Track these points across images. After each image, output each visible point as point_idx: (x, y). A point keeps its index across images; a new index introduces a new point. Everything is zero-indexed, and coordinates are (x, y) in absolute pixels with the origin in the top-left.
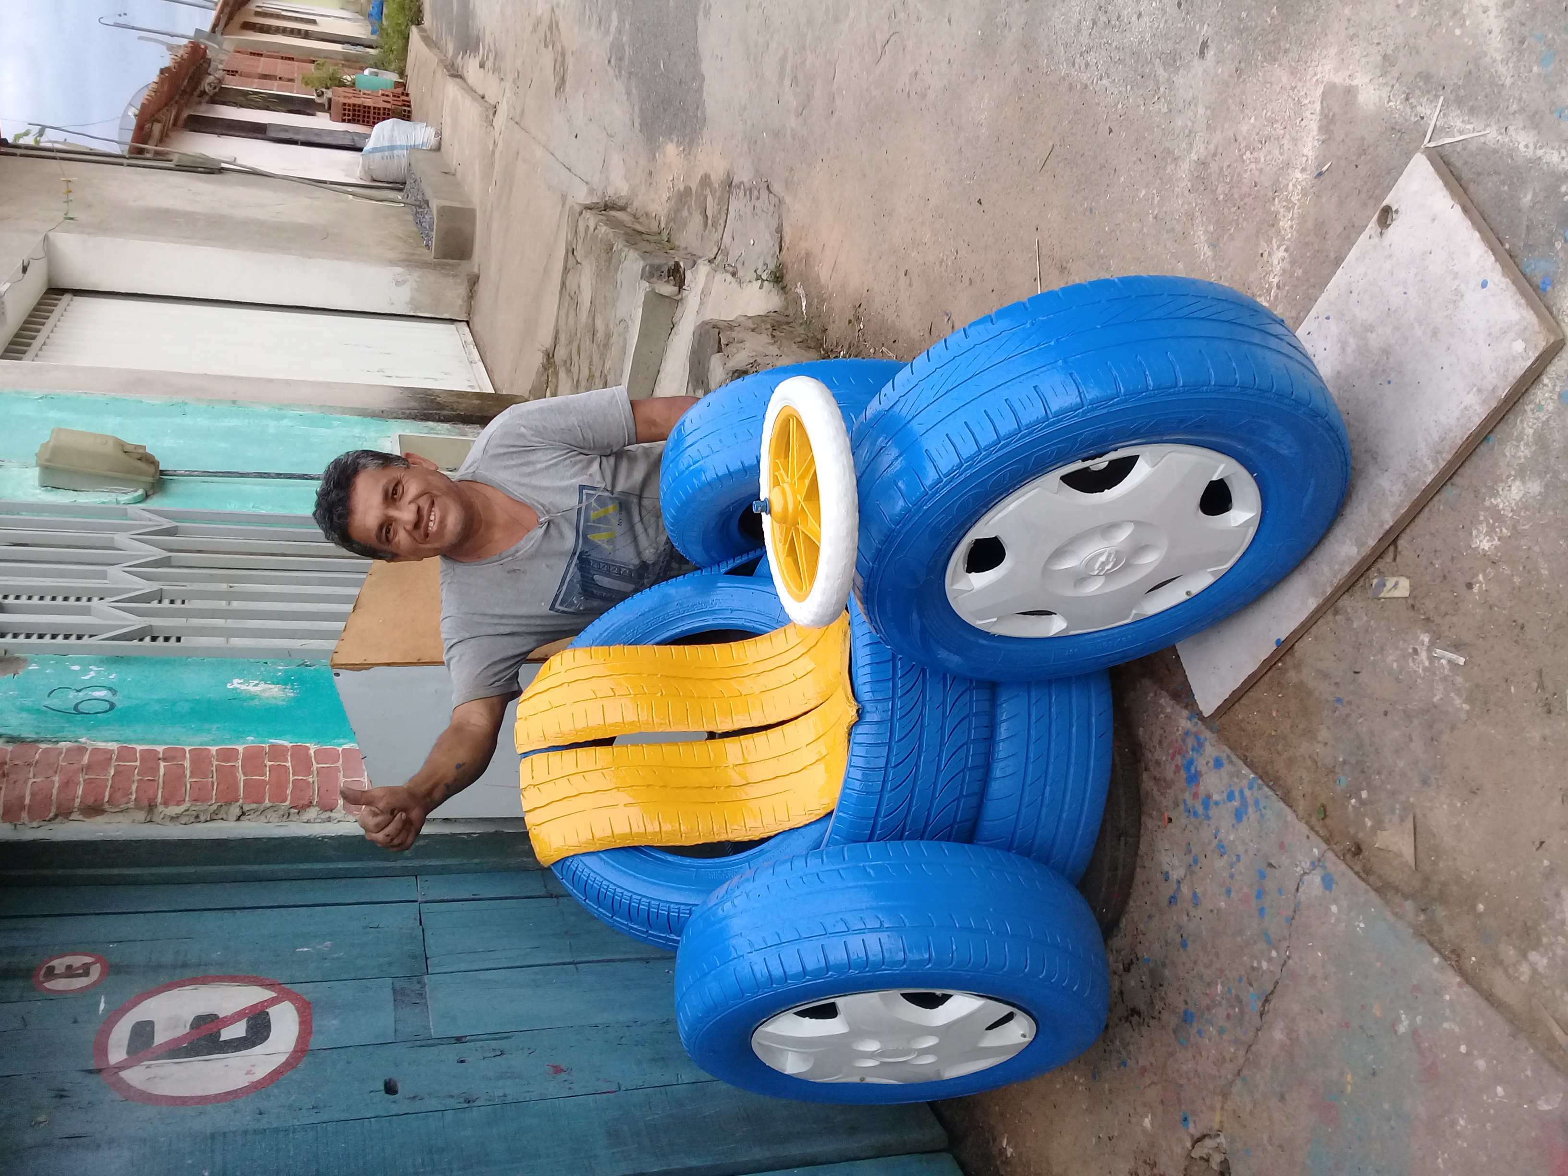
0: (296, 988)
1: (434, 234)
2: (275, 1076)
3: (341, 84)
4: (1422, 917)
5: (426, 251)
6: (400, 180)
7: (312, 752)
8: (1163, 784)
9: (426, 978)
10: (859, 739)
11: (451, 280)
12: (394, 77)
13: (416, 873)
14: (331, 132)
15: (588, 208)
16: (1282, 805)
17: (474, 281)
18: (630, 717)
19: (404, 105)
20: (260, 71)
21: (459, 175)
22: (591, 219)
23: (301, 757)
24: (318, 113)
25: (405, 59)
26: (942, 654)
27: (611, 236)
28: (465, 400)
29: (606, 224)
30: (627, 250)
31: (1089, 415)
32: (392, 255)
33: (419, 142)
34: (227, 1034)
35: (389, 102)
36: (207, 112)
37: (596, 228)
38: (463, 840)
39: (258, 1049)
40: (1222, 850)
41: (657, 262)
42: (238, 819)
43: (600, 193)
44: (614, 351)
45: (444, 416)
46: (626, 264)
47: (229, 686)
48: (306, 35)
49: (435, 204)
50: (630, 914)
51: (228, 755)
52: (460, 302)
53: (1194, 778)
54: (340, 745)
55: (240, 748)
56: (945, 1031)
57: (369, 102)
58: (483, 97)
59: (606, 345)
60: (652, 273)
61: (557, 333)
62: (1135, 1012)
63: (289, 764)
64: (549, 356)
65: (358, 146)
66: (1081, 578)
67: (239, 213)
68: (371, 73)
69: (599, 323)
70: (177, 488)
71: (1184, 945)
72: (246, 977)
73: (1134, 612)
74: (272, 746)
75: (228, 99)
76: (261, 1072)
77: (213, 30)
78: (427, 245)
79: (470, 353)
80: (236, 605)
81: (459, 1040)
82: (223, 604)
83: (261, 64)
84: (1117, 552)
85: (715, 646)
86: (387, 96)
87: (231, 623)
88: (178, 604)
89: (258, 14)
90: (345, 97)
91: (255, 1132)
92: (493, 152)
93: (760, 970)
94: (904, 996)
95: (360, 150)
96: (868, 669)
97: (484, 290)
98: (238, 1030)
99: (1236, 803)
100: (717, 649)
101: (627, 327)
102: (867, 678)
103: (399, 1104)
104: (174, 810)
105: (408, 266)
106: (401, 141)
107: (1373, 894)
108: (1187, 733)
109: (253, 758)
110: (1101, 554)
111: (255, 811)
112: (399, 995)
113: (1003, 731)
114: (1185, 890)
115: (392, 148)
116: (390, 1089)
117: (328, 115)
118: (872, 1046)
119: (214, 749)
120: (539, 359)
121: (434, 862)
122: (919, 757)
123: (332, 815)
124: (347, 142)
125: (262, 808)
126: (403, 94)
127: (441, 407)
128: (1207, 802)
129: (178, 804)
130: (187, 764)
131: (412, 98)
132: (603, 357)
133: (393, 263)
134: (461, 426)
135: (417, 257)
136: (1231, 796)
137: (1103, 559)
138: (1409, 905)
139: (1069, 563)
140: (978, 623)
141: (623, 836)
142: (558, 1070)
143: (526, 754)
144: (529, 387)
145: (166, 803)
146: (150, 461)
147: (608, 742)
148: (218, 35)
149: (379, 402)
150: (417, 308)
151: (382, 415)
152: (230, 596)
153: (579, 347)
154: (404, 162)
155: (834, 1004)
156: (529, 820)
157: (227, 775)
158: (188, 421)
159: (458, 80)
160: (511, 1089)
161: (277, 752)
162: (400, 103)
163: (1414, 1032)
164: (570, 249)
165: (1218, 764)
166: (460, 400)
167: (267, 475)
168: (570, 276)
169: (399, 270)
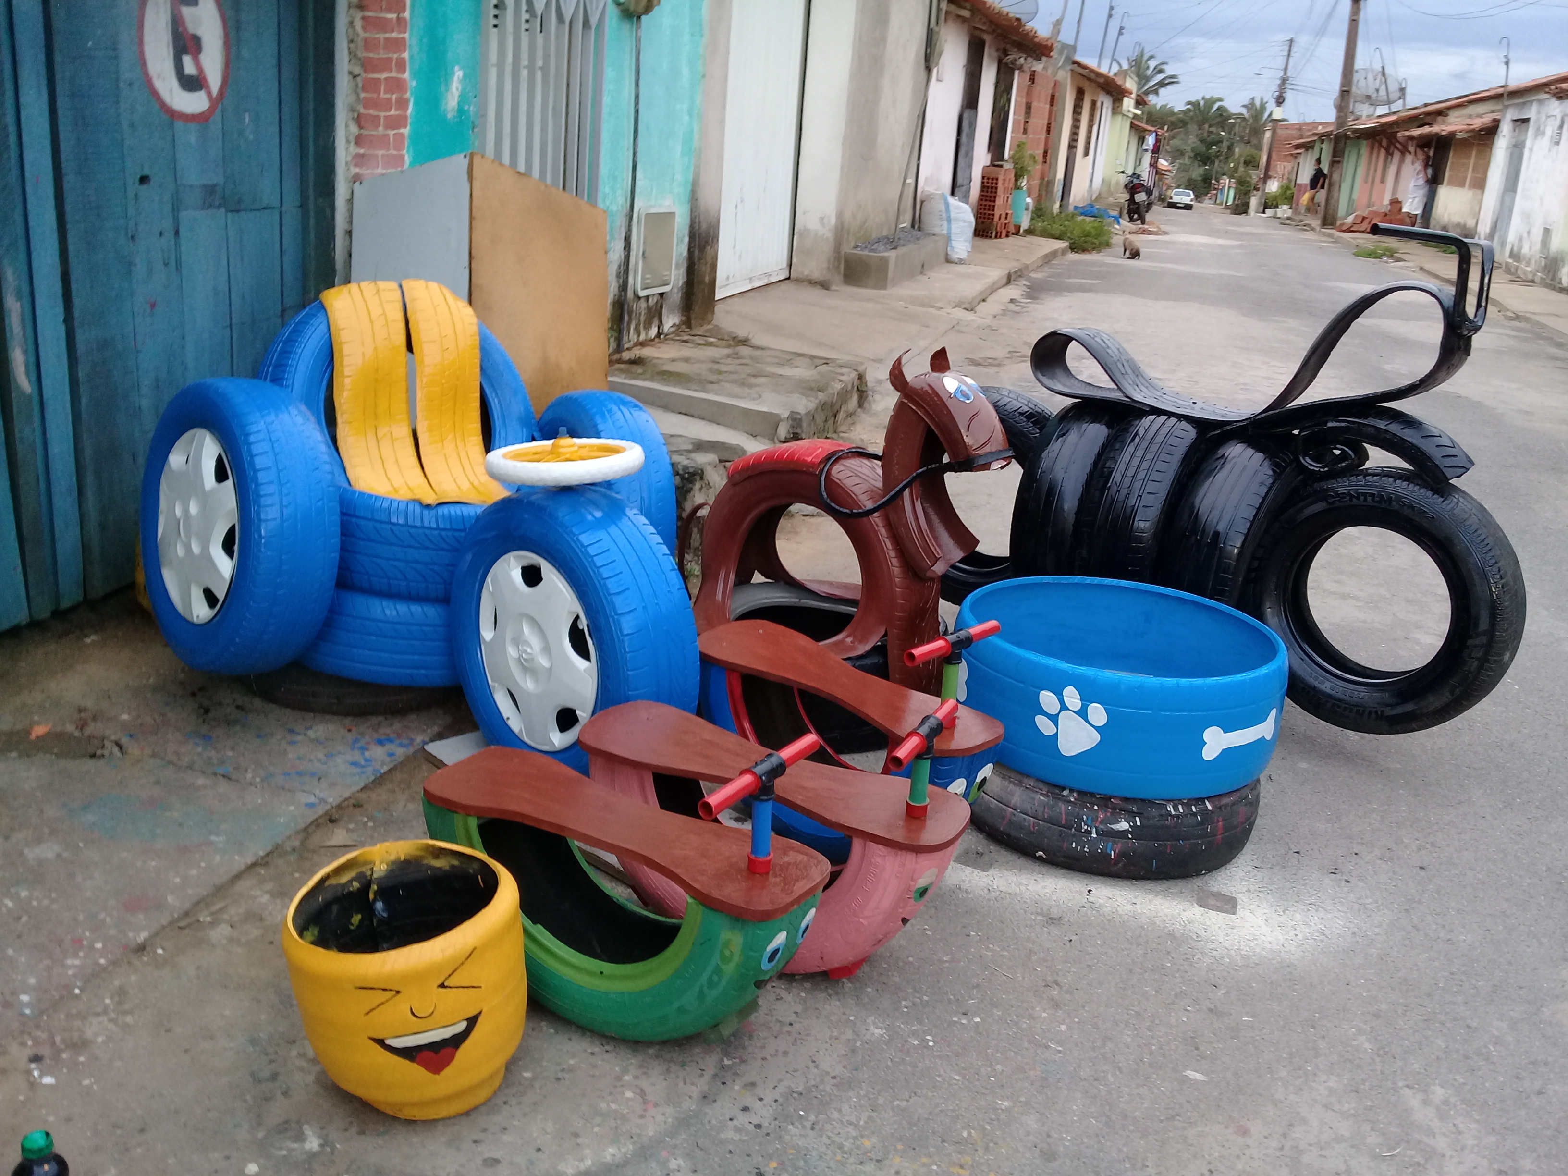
0: (218, 112)
1: (866, 252)
2: (155, 94)
3: (1018, 177)
4: (289, 849)
5: (852, 244)
6: (922, 226)
7: (402, 130)
8: (376, 728)
9: (223, 210)
10: (411, 507)
11: (825, 265)
12: (1025, 224)
13: (303, 205)
14: (970, 166)
15: (861, 377)
16: (362, 785)
17: (824, 285)
18: (428, 360)
19: (997, 233)
20: (1035, 104)
21: (920, 277)
22: (849, 377)
23: (398, 122)
24: (989, 156)
25: (1041, 236)
26: (469, 557)
27: (831, 391)
28: (708, 271)
29: (842, 389)
30: (817, 401)
31: (611, 620)
32: (848, 215)
33: (954, 244)
34: (187, 60)
35: (1000, 218)
36: (990, 55)
37: (840, 381)
38: (329, 244)
39: (175, 83)
40: (329, 756)
41: (805, 425)
42: (350, 73)
43: (877, 388)
44: (736, 389)
45: (693, 252)
46: (804, 401)
47: (457, 68)
48: (1072, 147)
49: (892, 255)
50: (286, 353)
51: (401, 66)
52: (806, 273)
53: (380, 743)
54: (408, 152)
55: (406, 75)
56: (206, 556)
57: (999, 201)
58: (984, 300)
59: (743, 384)
60: (795, 420)
61: (763, 349)
62: (207, 711)
63: (393, 112)
64: (744, 342)
65: (956, 190)
66: (518, 641)
67: (886, 83)
68: (1028, 204)
69: (762, 380)
70: (626, 27)
71: (259, 737)
72: (228, 74)
73: (496, 685)
74: (407, 101)
75: (1002, 76)
76: (158, 85)
77: (1075, 63)
78: (857, 247)
79: (760, 279)
80: (525, 73)
81: (177, 233)
82: (525, 62)
83: (1042, 105)
84: (533, 659)
85: (479, 425)
86: (1006, 218)
87: (508, 69)
88: (524, 26)
89: (1094, 103)
90: (1004, 180)
91: (117, 80)
92: (933, 307)
93: (254, 428)
94: (233, 527)
95: (953, 193)
96: (459, 513)
97: (815, 294)
98: (189, 68)
99: (363, 763)
100: (478, 426)
101: (754, 399)
102: (453, 513)
103: (133, 186)
104: (358, 24)
105: (836, 228)
106: (955, 228)
107: (303, 826)
108: (412, 740)
109: (398, 85)
110: (532, 648)
111: (357, 85)
112: (210, 190)
113: (416, 608)
114: (299, 738)
115: (949, 220)
116: (144, 180)
117: (988, 163)
118: (193, 509)
119: (406, 55)
120: (742, 333)
121: (312, 222)
122: (398, 546)
123: (352, 144)
124: (960, 180)
125: (360, 90)
126: (1008, 232)
127: (702, 249)
128: (363, 749)
129: (364, 28)
130: (394, 35)
131: (1004, 240)
132: (734, 382)
133: (840, 216)
134: (685, 265)
135: (846, 237)
136: (367, 760)
137: (529, 650)
138: (296, 843)
139: (526, 630)
140: (489, 579)
141: (341, 350)
142: (153, 305)
143: (401, 286)
144: (721, 326)
145: (364, 18)
146: (648, 9)
147: (410, 348)
148: (1069, 67)
149: (706, 197)
150: (801, 235)
151: (694, 199)
152: (531, 68)
153: (746, 365)
154: (937, 230)
155: (227, 478)
156: (353, 286)
157: (386, 65)
158: (686, 38)
159: (1005, 280)
160: (140, 269)
161: (402, 104)
162: (999, 229)
163: (211, 843)
164: (828, 361)
165: (391, 755)
166: (708, 265)
167: (637, 103)
168: (807, 360)
169: (833, 220)
